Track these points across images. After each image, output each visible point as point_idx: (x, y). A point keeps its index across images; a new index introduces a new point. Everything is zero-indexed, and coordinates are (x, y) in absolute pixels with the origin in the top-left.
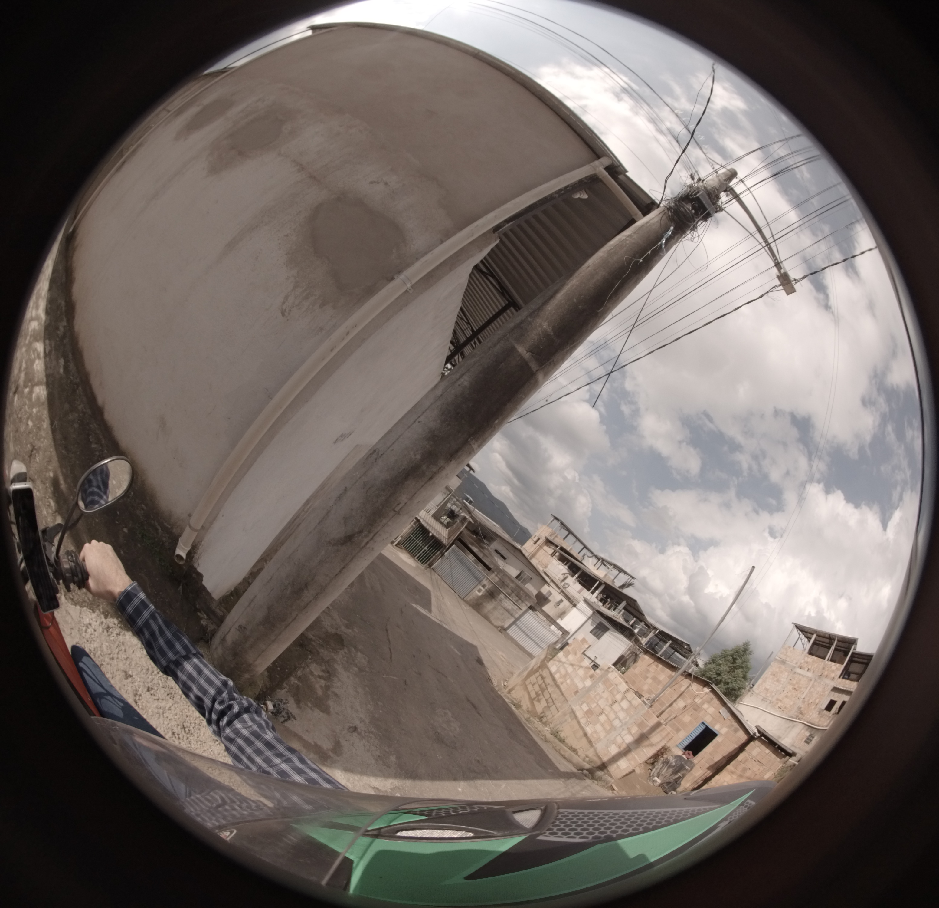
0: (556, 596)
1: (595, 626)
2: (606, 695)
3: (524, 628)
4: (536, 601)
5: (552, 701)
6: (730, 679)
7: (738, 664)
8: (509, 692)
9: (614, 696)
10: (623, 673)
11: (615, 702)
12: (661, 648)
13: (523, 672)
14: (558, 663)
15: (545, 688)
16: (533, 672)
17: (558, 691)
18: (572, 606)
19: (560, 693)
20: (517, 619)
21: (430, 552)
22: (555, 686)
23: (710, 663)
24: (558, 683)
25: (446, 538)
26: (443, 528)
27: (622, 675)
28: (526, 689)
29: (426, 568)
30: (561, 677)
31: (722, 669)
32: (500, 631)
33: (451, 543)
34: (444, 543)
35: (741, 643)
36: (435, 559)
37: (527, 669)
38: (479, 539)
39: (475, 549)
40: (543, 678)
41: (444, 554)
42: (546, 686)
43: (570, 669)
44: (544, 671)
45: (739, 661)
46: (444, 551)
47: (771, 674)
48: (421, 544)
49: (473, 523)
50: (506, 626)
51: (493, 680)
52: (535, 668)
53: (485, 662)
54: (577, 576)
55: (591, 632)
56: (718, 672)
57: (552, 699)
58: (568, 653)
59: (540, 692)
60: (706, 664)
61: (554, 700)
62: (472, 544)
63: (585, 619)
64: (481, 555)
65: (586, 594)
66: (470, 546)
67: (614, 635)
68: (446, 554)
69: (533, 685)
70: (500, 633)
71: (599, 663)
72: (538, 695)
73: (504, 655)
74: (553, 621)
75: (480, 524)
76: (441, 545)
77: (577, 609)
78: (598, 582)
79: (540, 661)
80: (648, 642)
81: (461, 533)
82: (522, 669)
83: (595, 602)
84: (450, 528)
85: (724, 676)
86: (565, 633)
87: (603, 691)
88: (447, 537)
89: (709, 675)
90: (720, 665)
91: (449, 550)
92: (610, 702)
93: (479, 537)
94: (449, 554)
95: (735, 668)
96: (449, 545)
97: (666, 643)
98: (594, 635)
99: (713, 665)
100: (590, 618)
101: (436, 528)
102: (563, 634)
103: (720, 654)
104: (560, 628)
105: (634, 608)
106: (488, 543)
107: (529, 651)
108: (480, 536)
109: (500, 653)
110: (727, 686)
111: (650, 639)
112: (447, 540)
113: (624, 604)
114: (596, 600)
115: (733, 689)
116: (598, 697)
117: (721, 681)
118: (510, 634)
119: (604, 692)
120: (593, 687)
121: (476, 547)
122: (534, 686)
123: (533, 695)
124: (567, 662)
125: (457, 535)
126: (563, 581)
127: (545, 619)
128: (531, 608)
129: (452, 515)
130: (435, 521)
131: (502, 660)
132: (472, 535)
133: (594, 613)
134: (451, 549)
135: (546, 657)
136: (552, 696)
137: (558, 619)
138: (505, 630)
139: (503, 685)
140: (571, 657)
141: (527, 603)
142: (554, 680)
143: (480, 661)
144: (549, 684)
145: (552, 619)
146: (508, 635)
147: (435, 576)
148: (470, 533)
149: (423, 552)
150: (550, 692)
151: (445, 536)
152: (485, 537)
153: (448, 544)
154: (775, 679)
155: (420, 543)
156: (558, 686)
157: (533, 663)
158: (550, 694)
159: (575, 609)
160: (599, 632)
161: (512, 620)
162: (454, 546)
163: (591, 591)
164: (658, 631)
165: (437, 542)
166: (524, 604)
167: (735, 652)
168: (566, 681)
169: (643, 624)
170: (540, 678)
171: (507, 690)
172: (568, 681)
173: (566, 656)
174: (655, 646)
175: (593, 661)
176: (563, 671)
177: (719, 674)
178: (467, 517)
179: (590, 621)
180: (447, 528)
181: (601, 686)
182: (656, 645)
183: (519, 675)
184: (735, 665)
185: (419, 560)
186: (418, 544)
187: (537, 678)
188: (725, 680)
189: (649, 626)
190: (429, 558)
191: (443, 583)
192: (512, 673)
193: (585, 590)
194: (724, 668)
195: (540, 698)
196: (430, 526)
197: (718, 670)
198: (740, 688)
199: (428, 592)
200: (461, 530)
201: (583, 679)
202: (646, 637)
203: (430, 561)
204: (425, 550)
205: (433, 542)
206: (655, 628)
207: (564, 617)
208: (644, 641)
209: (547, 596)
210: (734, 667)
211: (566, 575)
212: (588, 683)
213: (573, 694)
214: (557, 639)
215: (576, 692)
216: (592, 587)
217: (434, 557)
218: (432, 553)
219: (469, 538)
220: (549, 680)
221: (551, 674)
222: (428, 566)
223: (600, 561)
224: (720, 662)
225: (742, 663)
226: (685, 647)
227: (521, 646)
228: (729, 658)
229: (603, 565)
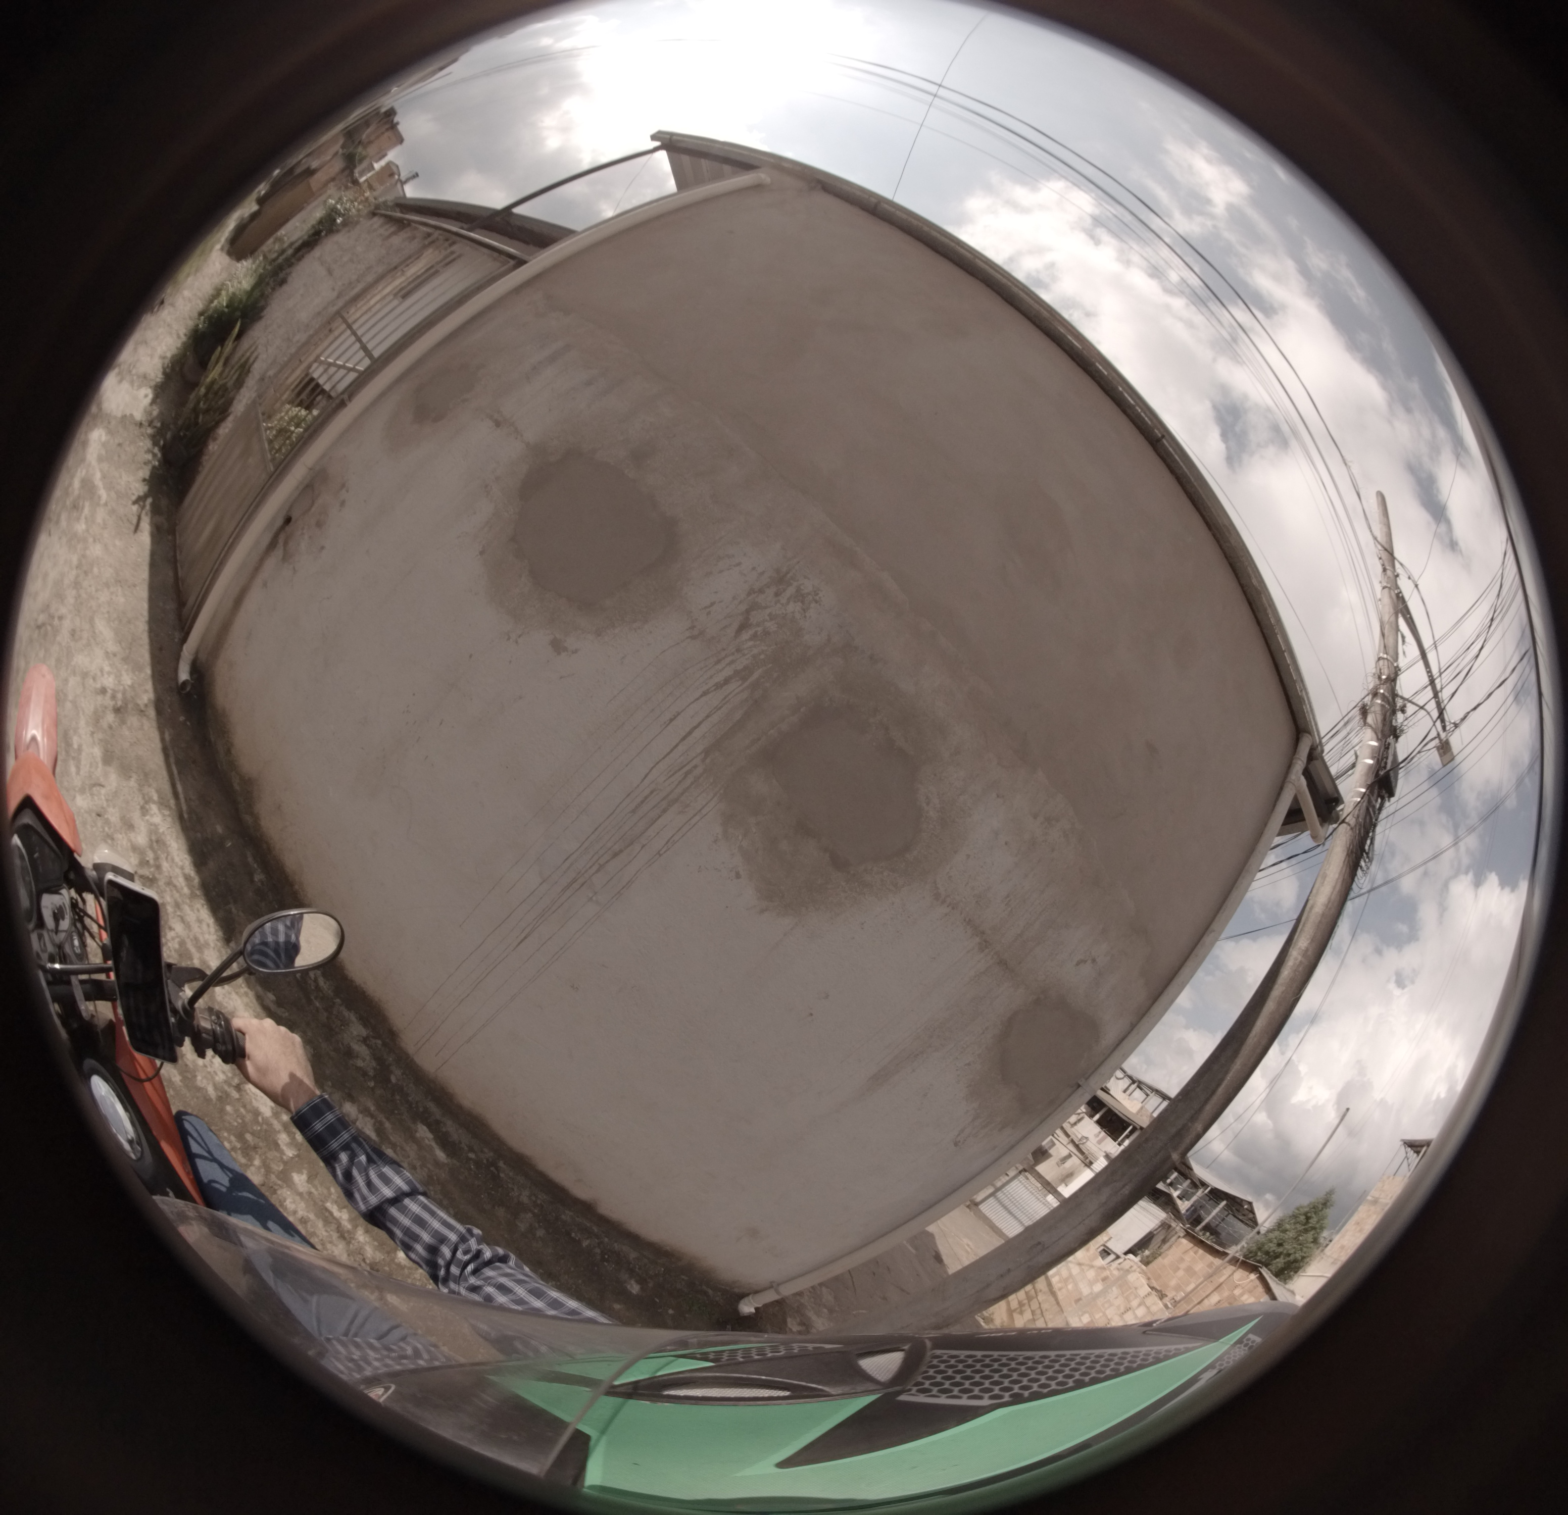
0: (1060, 1149)
2: (1120, 1301)
3: (1007, 1202)
4: (1031, 1159)
6: (1294, 1248)
7: (1310, 1225)
9: (1129, 1302)
10: (1144, 1262)
11: (1128, 1310)
12: (1208, 1214)
15: (1035, 1296)
17: (1053, 1300)
18: (1085, 1164)
19: (1054, 1302)
20: (998, 1190)
22: (1049, 1293)
23: (1273, 1229)
24: (1054, 1290)
27: (1144, 1267)
30: (1060, 1282)
31: (1287, 1237)
32: (968, 1207)
35: (1322, 1192)
43: (1076, 1271)
45: (1313, 1221)
50: (979, 1199)
53: (944, 1258)
54: (1097, 1117)
56: (1280, 1242)
60: (1269, 1231)
65: (1110, 1146)
67: (1144, 1208)
70: (968, 1210)
73: (970, 1243)
74: (1051, 1188)
78: (1131, 1128)
80: (1192, 1207)
85: (1286, 1247)
89: (1267, 1249)
90: (1285, 1231)
92: (1122, 1310)
95: (1306, 1231)
99: (1277, 1233)
103: (1290, 1213)
109: (966, 1241)
110: (1288, 1259)
111: (1195, 1202)
116: (1106, 1305)
117: (1281, 1253)
118: (983, 1211)
119: (1116, 1298)
120: (1103, 1292)
126: (1075, 1125)
127: (1041, 1186)
128: (1023, 1171)
131: (967, 1252)
136: (1043, 1306)
137: (1060, 1184)
138: (977, 1204)
141: (1017, 1164)
142: (1049, 1285)
143: (937, 1257)
144: (1042, 1291)
145: (1053, 1186)
146: (980, 1211)
150: (1041, 1301)
156: (1053, 1294)
158: (1040, 1304)
159: (1089, 1170)
161: (991, 1190)
163: (1118, 1140)
164: (1208, 1189)
166: (1013, 1166)
167: (1311, 1208)
168: (1067, 1286)
169: (1188, 1181)
172: (1070, 1286)
174: (1200, 1211)
177: (1280, 1245)
181: (1115, 1290)
182: (1203, 1209)
184: (1306, 1227)
188: (1288, 1251)
189: (1197, 1184)
193: (1109, 1139)
194: (1292, 1234)
195: (1024, 1309)
197: (1281, 1239)
198: (1303, 1258)
201: (1092, 1284)
202: (1188, 1201)
206: (1204, 1184)
207: (1071, 1182)
208: (1183, 1207)
209: (1047, 1147)
210: (1304, 1229)
211: (1082, 1115)
212: (1098, 1287)
216: (1119, 1137)
223: (1136, 1084)
224: (1288, 1227)
225: (1318, 1222)
226: (1246, 1207)
227: (997, 1227)
228: (1302, 1218)
229: (1138, 1090)
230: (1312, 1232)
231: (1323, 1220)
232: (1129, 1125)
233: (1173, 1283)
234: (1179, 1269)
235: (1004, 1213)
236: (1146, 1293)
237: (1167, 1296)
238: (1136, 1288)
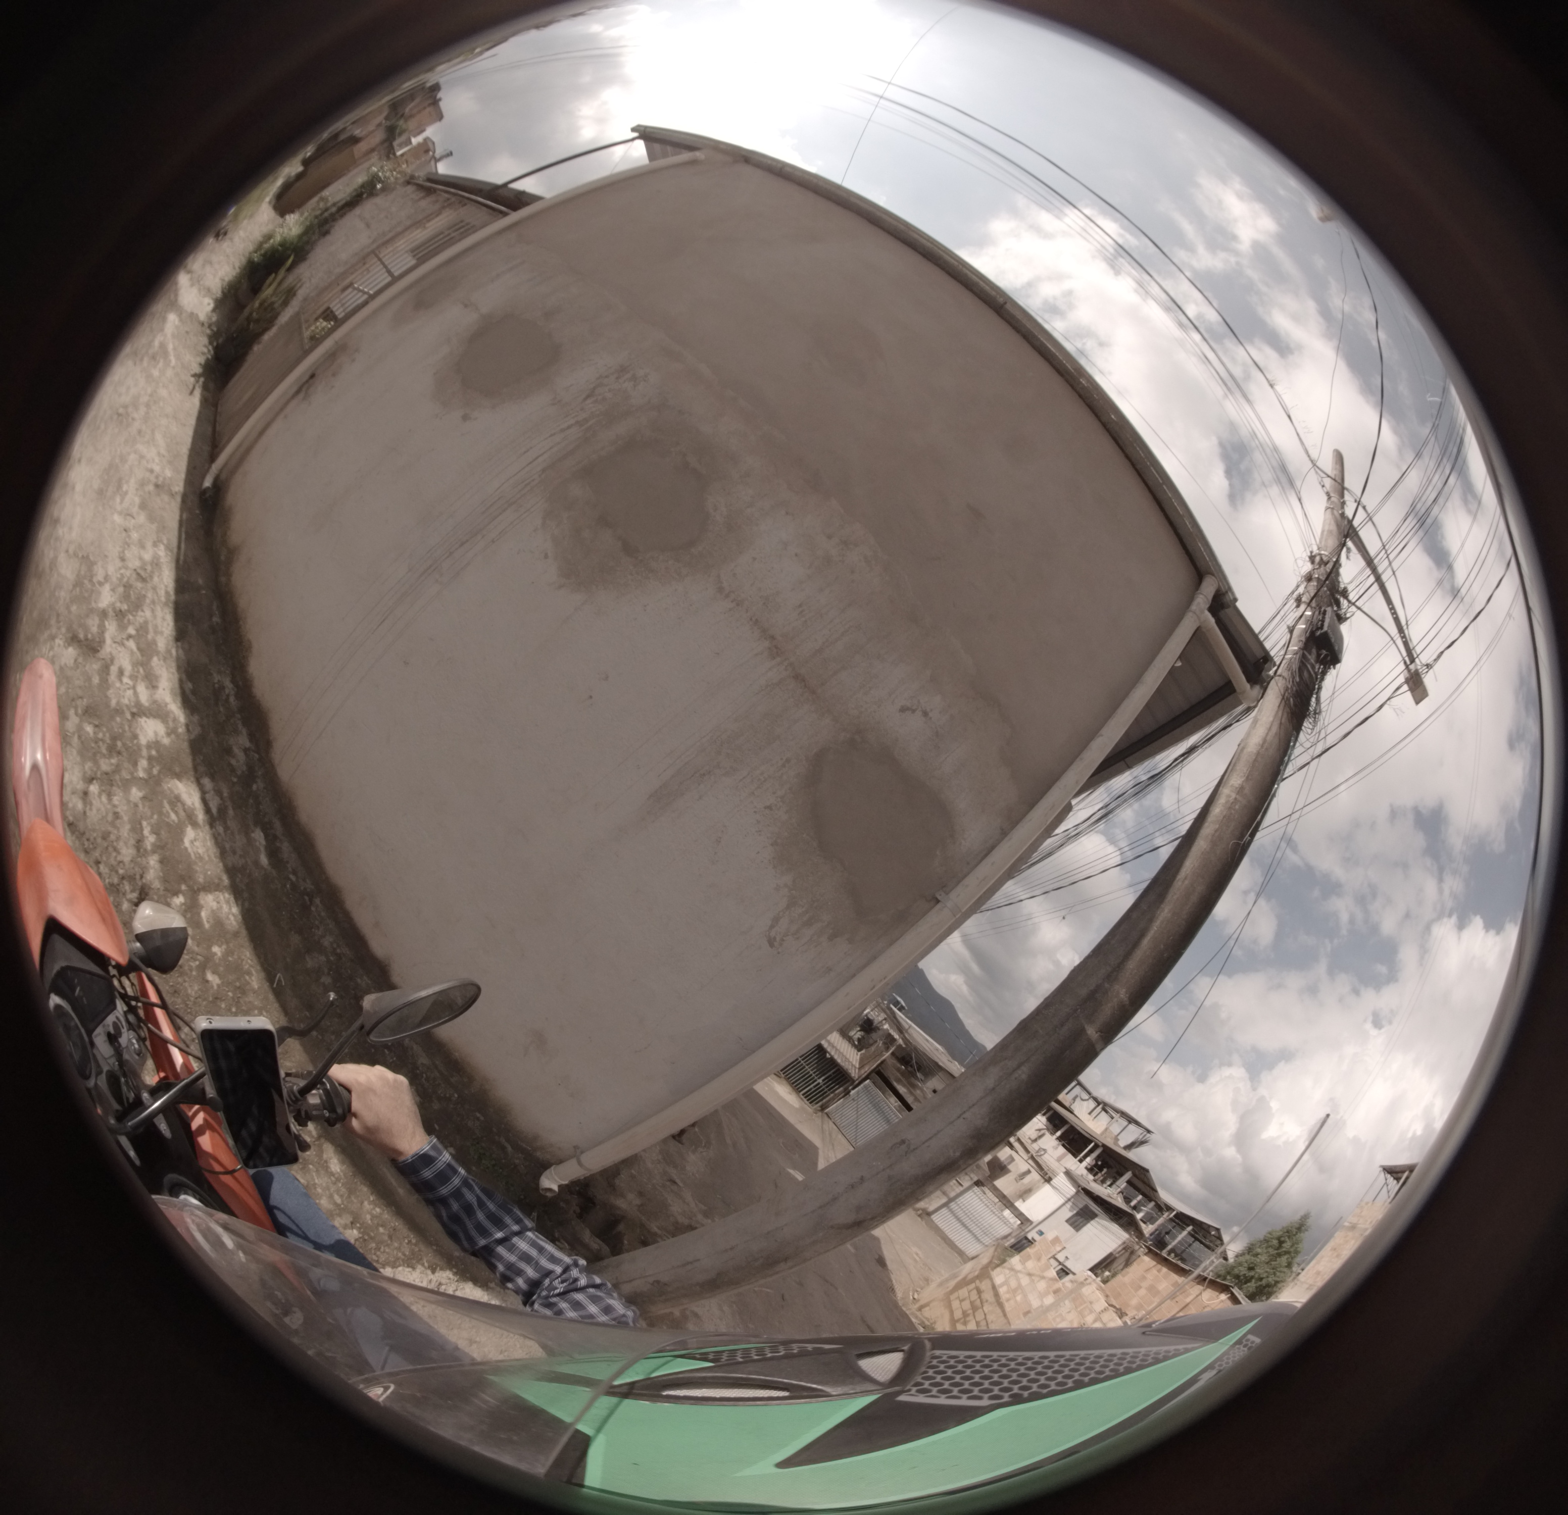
0: (1020, 1164)
1: (1075, 1212)
2: (1073, 1316)
3: (960, 1214)
4: (988, 1173)
5: (985, 1323)
6: (1267, 1272)
7: (1284, 1249)
8: (920, 1309)
10: (1105, 1282)
12: (1174, 1238)
13: (947, 1280)
14: (1007, 1271)
15: (980, 1305)
16: (964, 1283)
17: (999, 1311)
18: (1043, 1181)
19: (1001, 1314)
20: (951, 1200)
21: (827, 1087)
22: (996, 1304)
23: (1242, 1254)
24: (1001, 1300)
25: (855, 1067)
26: (853, 1049)
27: (1102, 1285)
28: (949, 1306)
29: (816, 1112)
30: (1008, 1292)
31: (1258, 1260)
32: (919, 1216)
33: (864, 1076)
34: (853, 1075)
35: (1297, 1217)
36: (833, 1099)
37: (956, 1277)
38: (910, 1072)
39: (902, 1090)
40: (979, 1292)
41: (849, 1092)
42: (982, 1302)
43: (1025, 1281)
44: (983, 1283)
45: (1287, 1246)
46: (850, 1088)
47: (1331, 1250)
48: (814, 1073)
49: (904, 1046)
50: (931, 1208)
51: (897, 1291)
52: (970, 1277)
53: (888, 1263)
54: (1059, 1133)
55: (1067, 1221)
56: (1251, 1265)
57: (987, 1322)
58: (1029, 1257)
59: (970, 1312)
60: (1237, 1256)
61: (989, 1321)
62: (899, 1081)
63: (1061, 1201)
64: (910, 1100)
65: (1071, 1162)
66: (895, 1084)
67: (1103, 1226)
68: (852, 1092)
69: (961, 1301)
70: (921, 1220)
71: (1069, 1267)
72: (965, 1314)
73: (919, 1253)
74: (1007, 1202)
75: (916, 1049)
76: (846, 1078)
77: (1053, 1187)
78: (1092, 1144)
79: (980, 1266)
80: (1156, 1230)
81: (882, 1062)
82: (946, 1275)
83: (1082, 1175)
84: (863, 1051)
85: (1258, 1271)
86: (1024, 1220)
87: (1068, 1310)
88: (857, 1066)
89: (1237, 1273)
90: (1256, 1255)
91: (860, 1087)
93: (910, 1069)
94: (858, 1092)
95: (1279, 1255)
96: (860, 1079)
97: (1183, 1229)
98: (1071, 1225)
99: (1248, 1257)
100: (1069, 1200)
101: (842, 1051)
102: (1022, 1223)
103: (1262, 1238)
104: (1019, 1215)
105: (1144, 1182)
106: (923, 1078)
107: (961, 1247)
108: (911, 1066)
109: (915, 1249)
110: (1260, 1283)
111: (1159, 1226)
112: (857, 1070)
113: (1128, 1175)
114: (1085, 1172)
115: (1268, 1285)
117: (1252, 1277)
118: (936, 1222)
119: (1069, 1312)
120: (1055, 1304)
121: (904, 1086)
122: (963, 1303)
123: (958, 1314)
124: (1023, 1270)
125: (875, 1066)
126: (1035, 1141)
127: (997, 1200)
128: (978, 1183)
129: (868, 1026)
130: (841, 1038)
131: (915, 1260)
132: (899, 1065)
133: (1077, 1193)
134: (862, 1085)
135: (991, 1262)
136: (988, 1317)
137: (1017, 1200)
138: (929, 1214)
139: (911, 1297)
140: (1030, 1264)
141: (972, 1175)
142: (997, 1295)
143: (881, 1262)
144: (987, 1301)
145: (1009, 1201)
146: (932, 1221)
147: (829, 1125)
148: (895, 1062)
149: (815, 1087)
150: (986, 1311)
151: (854, 1063)
152: (920, 1068)
153: (859, 1077)
154: (1335, 1254)
155: (814, 1075)
156: (1000, 1305)
157: (967, 1269)
158: (985, 1315)
159: (1047, 1187)
160: (1081, 1220)
161: (944, 1200)
162: (868, 1081)
163: (1078, 1158)
164: (1174, 1213)
165: (841, 1072)
166: (967, 1178)
167: (1284, 1233)
168: (1015, 1297)
169: (1152, 1204)
170: (975, 1292)
171: (917, 1306)
172: (1019, 1298)
173: (1023, 1262)
174: (1165, 1236)
175: (1060, 1263)
176: (1013, 1284)
177: (1251, 1269)
178: (896, 1036)
179: (1069, 1205)
180: (859, 1050)
181: (1068, 1304)
182: (1167, 1233)
183: (941, 1284)
184: (1279, 1251)
185: (806, 1097)
186: (809, 1072)
187: (969, 1292)
188: (1259, 1275)
189: (1162, 1208)
190: (823, 1095)
191: (840, 1136)
192: (927, 1280)
193: (1070, 1156)
194: (1264, 1258)
195: (968, 1319)
196: (833, 1047)
197: (1252, 1263)
199: (815, 1149)
200: (884, 1058)
201: (1042, 1295)
202: (1152, 1224)
203: (824, 1101)
204: (819, 1084)
205: (833, 1073)
206: (1169, 1208)
207: (1028, 1198)
208: (1148, 1229)
209: (1006, 1164)
210: (1277, 1254)
211: (1042, 1132)
212: (1049, 1300)
213: (1022, 1316)
214: (1011, 1231)
215: (1029, 1312)
216: (1080, 1154)
217: (832, 1095)
218: (829, 1090)
219: (893, 1071)
220: (988, 1296)
221: (994, 1287)
222: (819, 1108)
223: (1101, 1106)
224: (1259, 1250)
225: (1292, 1246)
226: (1213, 1233)
227: (950, 1240)
228: (1275, 1242)
229: (1103, 1113)
230: (1286, 1257)
231: (1297, 1244)
232: (1091, 1142)
233: (1134, 1302)
234: (1140, 1287)
235: (958, 1225)
236: (1102, 1308)
237: (1127, 1315)
238: (1091, 1303)
